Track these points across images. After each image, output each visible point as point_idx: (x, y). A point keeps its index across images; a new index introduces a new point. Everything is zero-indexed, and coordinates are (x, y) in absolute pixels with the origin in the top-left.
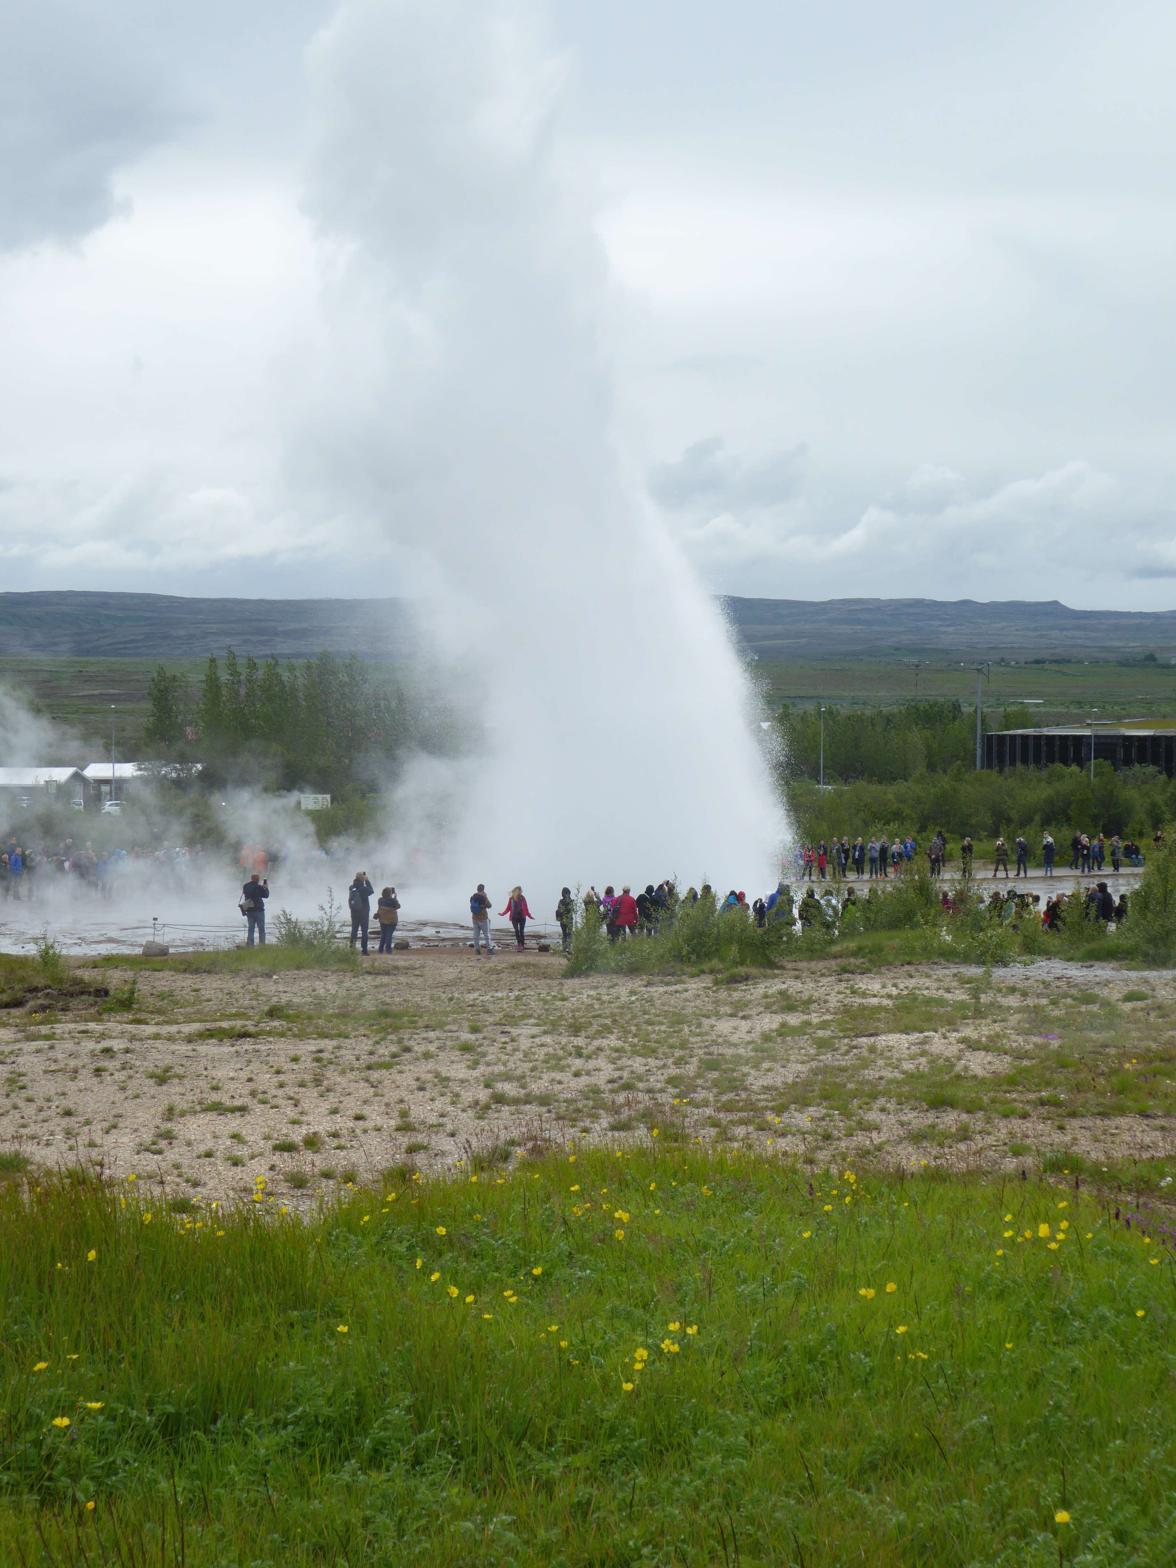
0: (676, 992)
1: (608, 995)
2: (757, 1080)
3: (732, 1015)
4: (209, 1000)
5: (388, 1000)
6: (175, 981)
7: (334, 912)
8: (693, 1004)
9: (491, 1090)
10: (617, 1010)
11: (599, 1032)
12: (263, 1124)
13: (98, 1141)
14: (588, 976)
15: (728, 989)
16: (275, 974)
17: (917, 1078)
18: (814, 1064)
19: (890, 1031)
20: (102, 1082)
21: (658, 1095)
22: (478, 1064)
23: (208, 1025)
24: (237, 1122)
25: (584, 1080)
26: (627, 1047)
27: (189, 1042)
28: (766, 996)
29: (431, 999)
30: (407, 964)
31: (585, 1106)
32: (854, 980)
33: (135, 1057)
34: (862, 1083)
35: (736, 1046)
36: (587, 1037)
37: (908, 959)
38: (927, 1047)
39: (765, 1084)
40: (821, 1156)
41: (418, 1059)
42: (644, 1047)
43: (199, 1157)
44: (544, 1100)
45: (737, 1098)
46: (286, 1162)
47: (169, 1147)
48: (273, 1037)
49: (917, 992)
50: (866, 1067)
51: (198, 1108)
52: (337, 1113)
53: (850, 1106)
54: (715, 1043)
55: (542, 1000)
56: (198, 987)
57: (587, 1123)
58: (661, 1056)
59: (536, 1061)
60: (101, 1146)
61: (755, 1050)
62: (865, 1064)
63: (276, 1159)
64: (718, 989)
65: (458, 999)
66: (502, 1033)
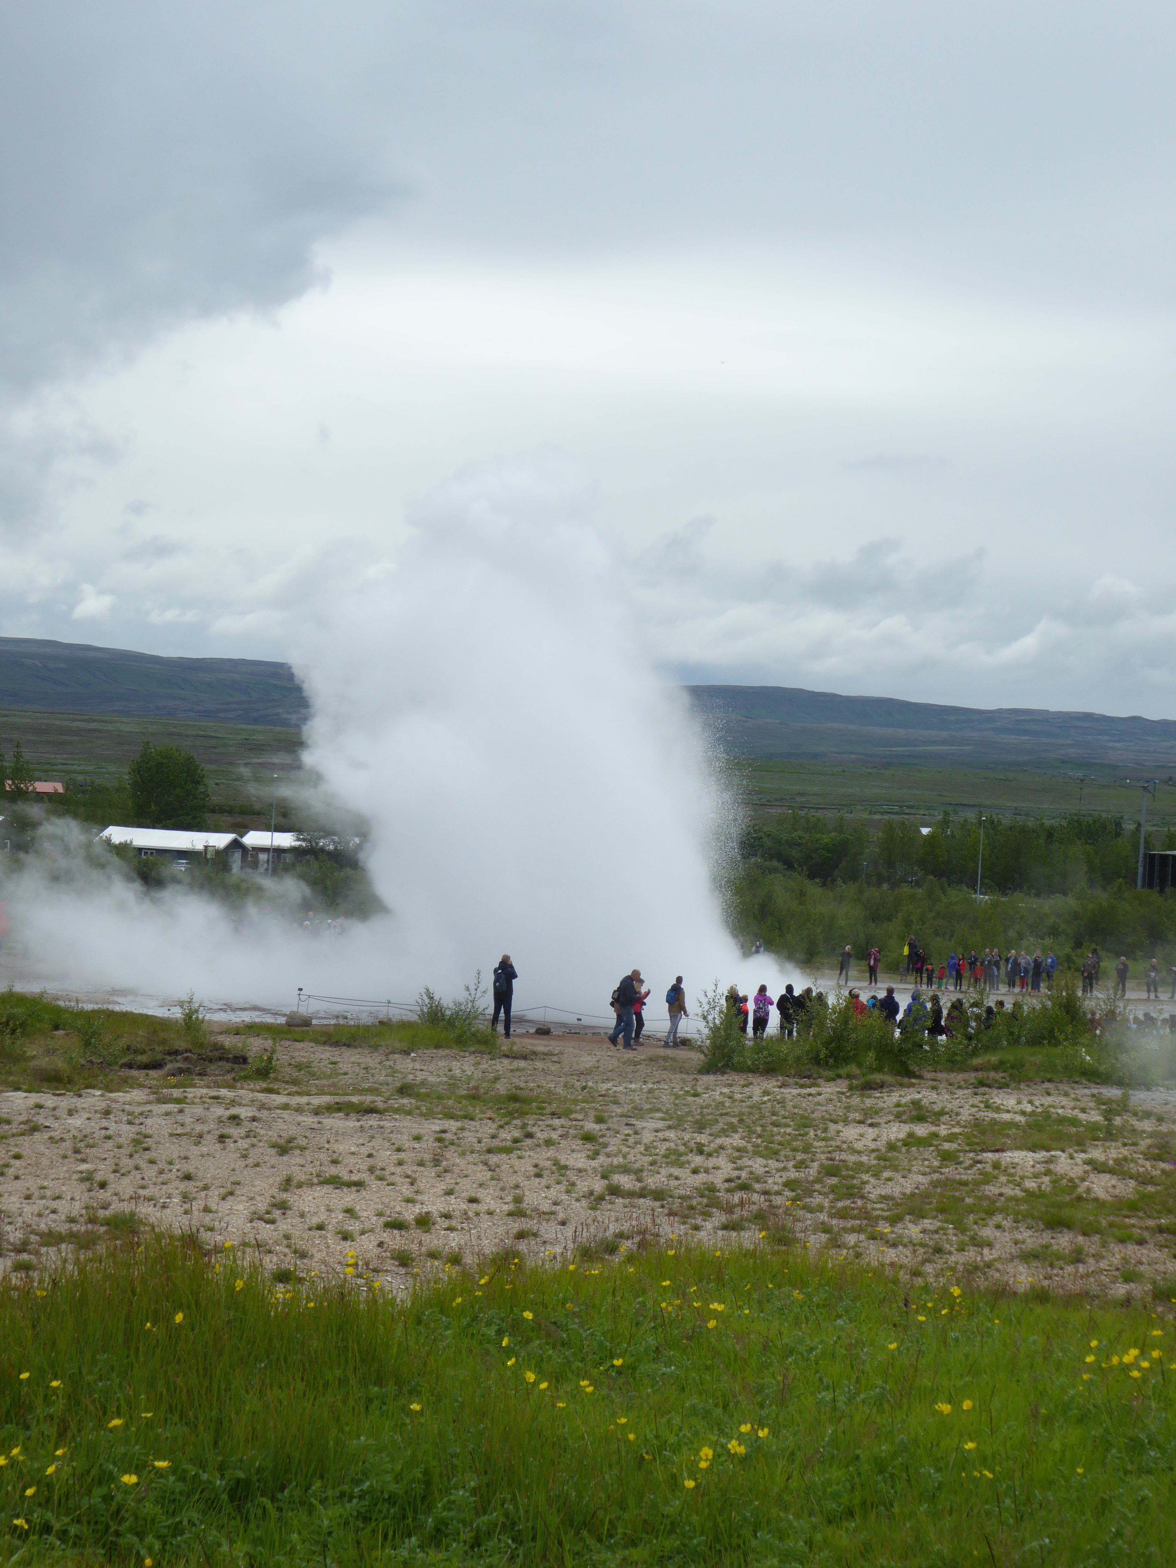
0: (810, 1095)
1: (741, 1093)
2: (875, 1189)
3: (860, 1122)
4: (345, 1074)
5: (522, 1085)
6: (314, 1053)
7: (479, 994)
8: (824, 1108)
9: (606, 1182)
10: (747, 1110)
11: (724, 1131)
12: (378, 1200)
13: (214, 1207)
14: (723, 1073)
15: (862, 1096)
16: (413, 1051)
17: (1038, 1197)
18: (936, 1176)
19: (1018, 1148)
20: (224, 1149)
21: (773, 1197)
22: (598, 1154)
23: (338, 1099)
24: (353, 1197)
25: (701, 1177)
26: (750, 1147)
27: (316, 1114)
28: (898, 1105)
29: (565, 1086)
30: (546, 1050)
31: (699, 1204)
32: (990, 1094)
33: (260, 1126)
34: (980, 1198)
35: (859, 1153)
36: (711, 1135)
37: (1048, 1076)
38: (1052, 1167)
39: (883, 1193)
40: (929, 1268)
41: (539, 1146)
42: (767, 1148)
43: (310, 1229)
44: (658, 1195)
45: (852, 1205)
46: (395, 1240)
47: (283, 1217)
48: (400, 1114)
49: (1052, 1110)
50: (987, 1183)
51: (315, 1180)
52: (452, 1194)
53: (965, 1221)
54: (839, 1149)
55: (675, 1094)
56: (335, 1059)
57: (699, 1221)
58: (783, 1159)
59: (656, 1155)
60: (216, 1212)
61: (879, 1158)
62: (987, 1179)
63: (386, 1236)
64: (851, 1095)
65: (591, 1088)
66: (627, 1124)
